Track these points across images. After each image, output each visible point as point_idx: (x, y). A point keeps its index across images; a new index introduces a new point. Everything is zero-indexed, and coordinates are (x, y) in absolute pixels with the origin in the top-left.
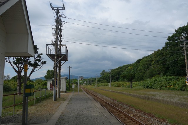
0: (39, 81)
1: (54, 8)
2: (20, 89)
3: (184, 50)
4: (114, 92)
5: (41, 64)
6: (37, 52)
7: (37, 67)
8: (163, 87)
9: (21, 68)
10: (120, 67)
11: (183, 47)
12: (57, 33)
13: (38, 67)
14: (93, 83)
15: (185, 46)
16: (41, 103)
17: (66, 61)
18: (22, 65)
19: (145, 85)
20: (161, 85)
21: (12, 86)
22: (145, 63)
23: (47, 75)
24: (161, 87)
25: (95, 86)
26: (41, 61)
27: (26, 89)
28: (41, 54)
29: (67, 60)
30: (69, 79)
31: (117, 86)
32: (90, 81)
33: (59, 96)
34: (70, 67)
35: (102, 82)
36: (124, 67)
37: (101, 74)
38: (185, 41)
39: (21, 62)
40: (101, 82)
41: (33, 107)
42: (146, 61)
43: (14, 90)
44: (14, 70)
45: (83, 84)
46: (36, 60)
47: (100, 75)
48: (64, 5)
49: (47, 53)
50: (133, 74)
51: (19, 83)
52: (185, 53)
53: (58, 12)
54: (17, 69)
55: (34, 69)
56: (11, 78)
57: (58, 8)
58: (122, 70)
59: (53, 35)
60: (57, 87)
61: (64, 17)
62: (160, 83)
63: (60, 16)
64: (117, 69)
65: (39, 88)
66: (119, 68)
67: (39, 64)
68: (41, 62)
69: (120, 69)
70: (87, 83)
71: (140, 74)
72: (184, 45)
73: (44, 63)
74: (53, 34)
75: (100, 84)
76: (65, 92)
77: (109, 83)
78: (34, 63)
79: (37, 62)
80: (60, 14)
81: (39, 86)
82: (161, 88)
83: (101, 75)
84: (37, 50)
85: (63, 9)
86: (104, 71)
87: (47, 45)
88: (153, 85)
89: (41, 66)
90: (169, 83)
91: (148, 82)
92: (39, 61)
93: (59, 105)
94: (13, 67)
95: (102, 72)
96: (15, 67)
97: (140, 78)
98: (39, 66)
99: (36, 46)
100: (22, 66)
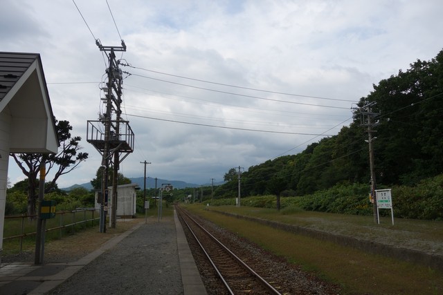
0: (77, 192)
1: (103, 47)
2: (33, 210)
3: (367, 133)
4: (241, 217)
5: (77, 159)
6: (70, 135)
7: (68, 165)
8: (347, 209)
9: (35, 167)
10: (270, 160)
11: (367, 127)
12: (109, 98)
13: (71, 164)
14: (206, 197)
15: (371, 126)
16: (74, 236)
17: (129, 152)
18: (38, 160)
19: (312, 203)
20: (345, 203)
21: (16, 203)
22: (321, 154)
23: (98, 178)
24: (343, 208)
25: (208, 205)
26: (77, 154)
27: (42, 208)
28: (79, 139)
29: (132, 151)
30: (142, 188)
31: (258, 206)
32: (200, 193)
33: (114, 223)
34: (145, 163)
35: (227, 197)
36: (279, 162)
37: (225, 177)
38: (370, 115)
39: (36, 156)
40: (224, 196)
41: (57, 243)
42: (323, 150)
43: (20, 211)
44: (21, 170)
45: (184, 201)
46: (66, 151)
47: (223, 179)
48: (123, 44)
49: (90, 138)
50: (281, 180)
51: (31, 197)
52: (370, 138)
53: (112, 56)
54: (28, 170)
55: (63, 169)
56: (12, 186)
57: (112, 48)
58: (274, 168)
59: (102, 101)
60: (107, 205)
61: (125, 65)
62: (342, 198)
63: (118, 62)
64: (262, 165)
65: (75, 207)
66: (267, 162)
67: (73, 158)
68: (77, 156)
69: (270, 166)
70: (192, 198)
71: (309, 178)
72: (369, 122)
73: (83, 156)
74: (102, 99)
75: (222, 201)
76: (133, 217)
77: (237, 199)
78: (61, 156)
79: (68, 154)
80: (117, 59)
81: (75, 203)
82: (343, 210)
83: (225, 180)
84: (70, 131)
85: (122, 50)
86: (232, 170)
87: (88, 121)
88: (328, 204)
89: (77, 163)
90: (360, 199)
91: (320, 196)
92: (73, 152)
93: (107, 240)
94: (20, 164)
95: (228, 173)
96: (25, 165)
97: (309, 186)
98: (74, 162)
99: (68, 122)
100: (38, 164)
